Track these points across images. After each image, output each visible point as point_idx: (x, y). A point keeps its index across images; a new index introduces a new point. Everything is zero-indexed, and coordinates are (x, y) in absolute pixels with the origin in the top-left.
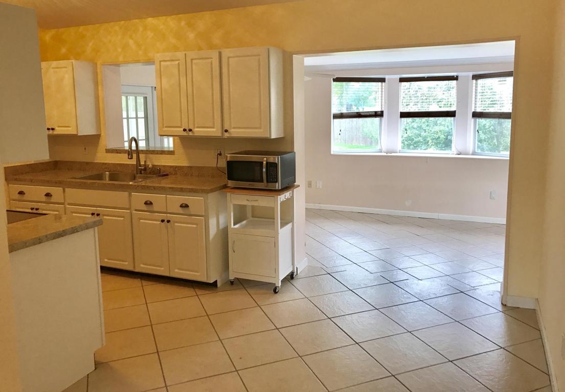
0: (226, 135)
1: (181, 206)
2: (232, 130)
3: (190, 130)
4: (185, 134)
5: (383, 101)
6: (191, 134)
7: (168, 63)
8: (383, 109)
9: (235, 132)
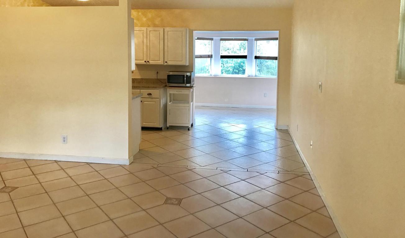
0: (166, 64)
1: (148, 94)
2: (168, 62)
3: (148, 62)
4: (145, 63)
5: (212, 49)
6: (148, 63)
7: (138, 32)
8: (212, 54)
9: (170, 63)
